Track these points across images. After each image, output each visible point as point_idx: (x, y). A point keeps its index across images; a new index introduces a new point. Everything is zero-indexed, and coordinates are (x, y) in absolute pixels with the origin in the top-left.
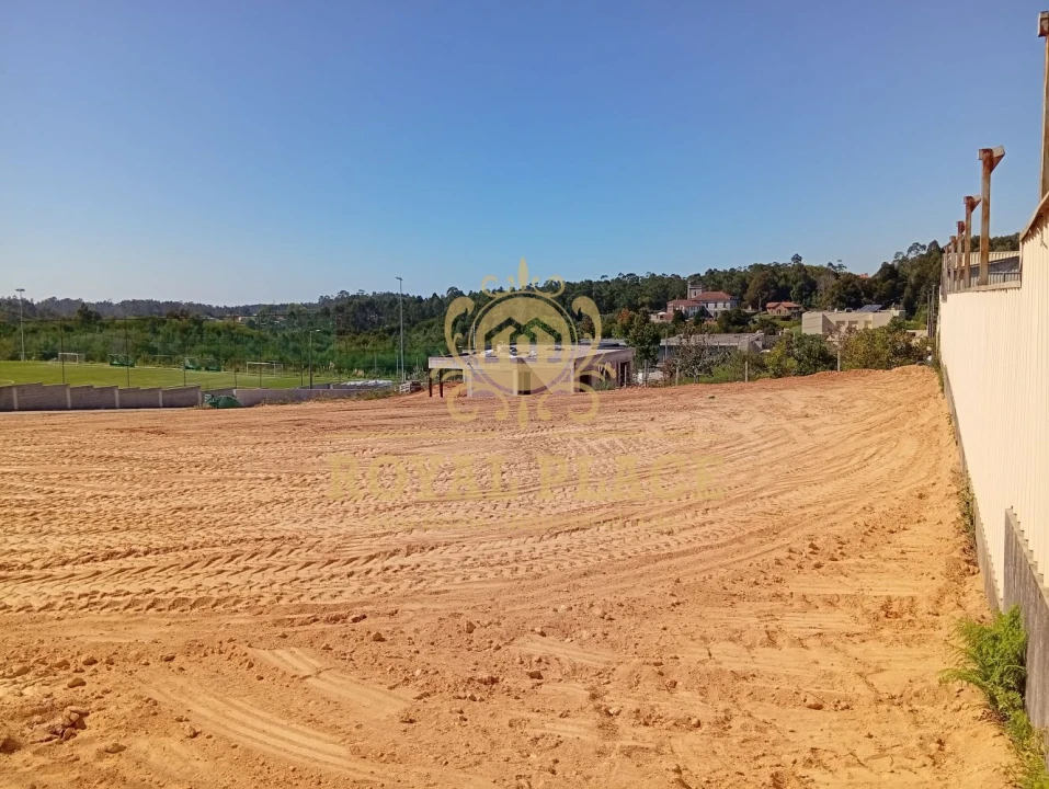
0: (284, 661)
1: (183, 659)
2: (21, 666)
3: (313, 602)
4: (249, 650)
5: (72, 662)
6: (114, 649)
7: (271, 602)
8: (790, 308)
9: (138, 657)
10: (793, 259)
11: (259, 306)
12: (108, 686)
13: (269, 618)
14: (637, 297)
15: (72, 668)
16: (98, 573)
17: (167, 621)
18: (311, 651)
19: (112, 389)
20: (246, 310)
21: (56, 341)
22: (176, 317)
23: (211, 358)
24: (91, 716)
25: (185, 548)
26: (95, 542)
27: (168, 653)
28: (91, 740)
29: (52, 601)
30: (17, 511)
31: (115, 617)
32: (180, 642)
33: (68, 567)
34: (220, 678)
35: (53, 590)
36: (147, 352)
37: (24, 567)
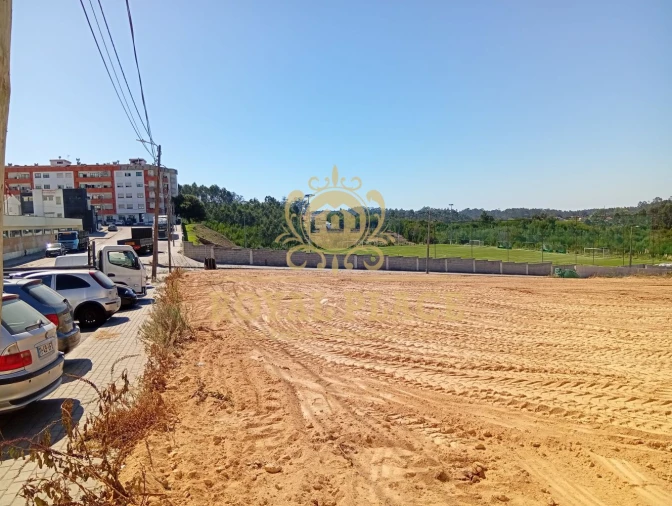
0: (617, 468)
1: (546, 448)
2: (449, 428)
3: (638, 429)
4: (591, 453)
5: (477, 432)
6: (503, 430)
7: (606, 422)
9: (517, 439)
11: (594, 210)
12: (499, 454)
13: (605, 433)
15: (478, 436)
16: (492, 378)
17: (536, 419)
18: (638, 466)
19: (499, 262)
20: (585, 213)
21: (468, 233)
22: (538, 218)
23: (559, 245)
24: (489, 472)
25: (546, 371)
26: (490, 358)
27: (536, 442)
28: (488, 488)
29: (466, 390)
30: (448, 332)
31: (502, 409)
32: (544, 436)
33: (475, 370)
34: (570, 468)
35: (468, 384)
36: (520, 241)
37: (451, 366)
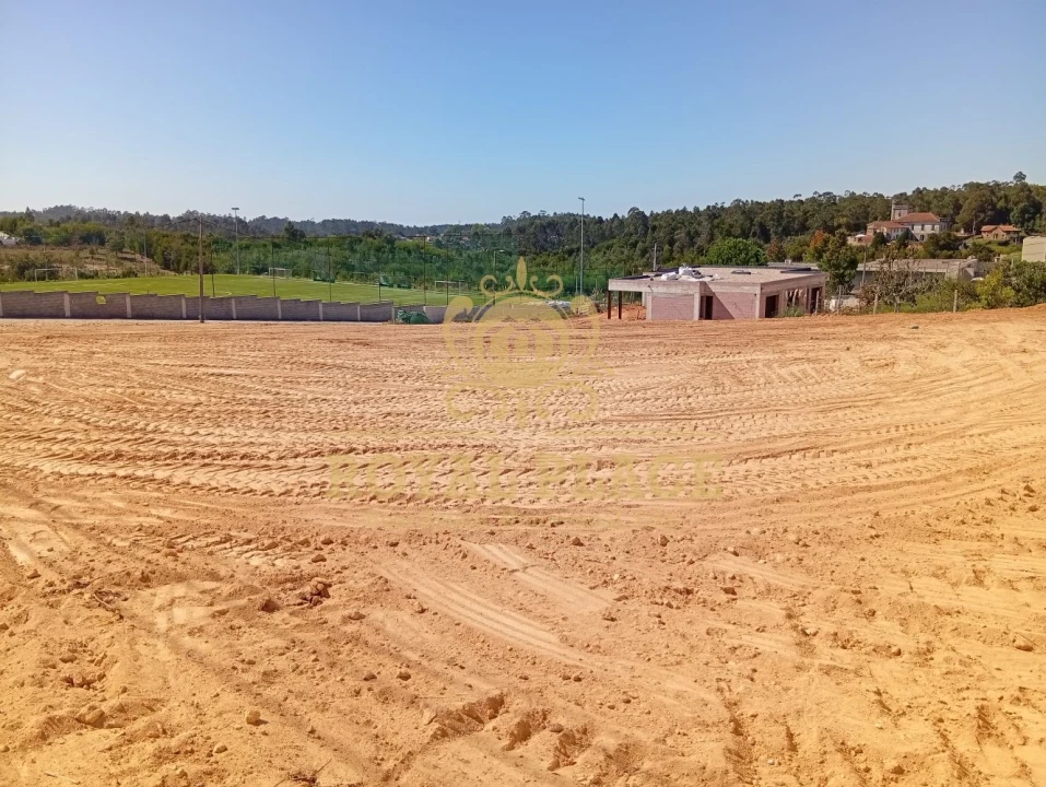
0: (493, 555)
1: (406, 545)
2: (271, 541)
3: (514, 506)
4: (462, 543)
5: (311, 541)
6: (347, 532)
7: (477, 503)
8: (1008, 232)
9: (368, 541)
10: (1016, 177)
11: (446, 226)
12: (346, 564)
13: (476, 516)
14: (833, 218)
15: (313, 546)
16: (326, 466)
17: (389, 512)
18: (516, 549)
19: (317, 302)
20: (434, 230)
21: (266, 257)
22: (371, 236)
23: (401, 276)
24: (334, 587)
25: (398, 449)
26: (320, 439)
27: (393, 539)
28: (335, 608)
29: (290, 487)
30: (251, 408)
31: (344, 506)
32: (402, 530)
33: (299, 459)
34: (438, 564)
35: (291, 479)
36: (346, 270)
37: (263, 457)
